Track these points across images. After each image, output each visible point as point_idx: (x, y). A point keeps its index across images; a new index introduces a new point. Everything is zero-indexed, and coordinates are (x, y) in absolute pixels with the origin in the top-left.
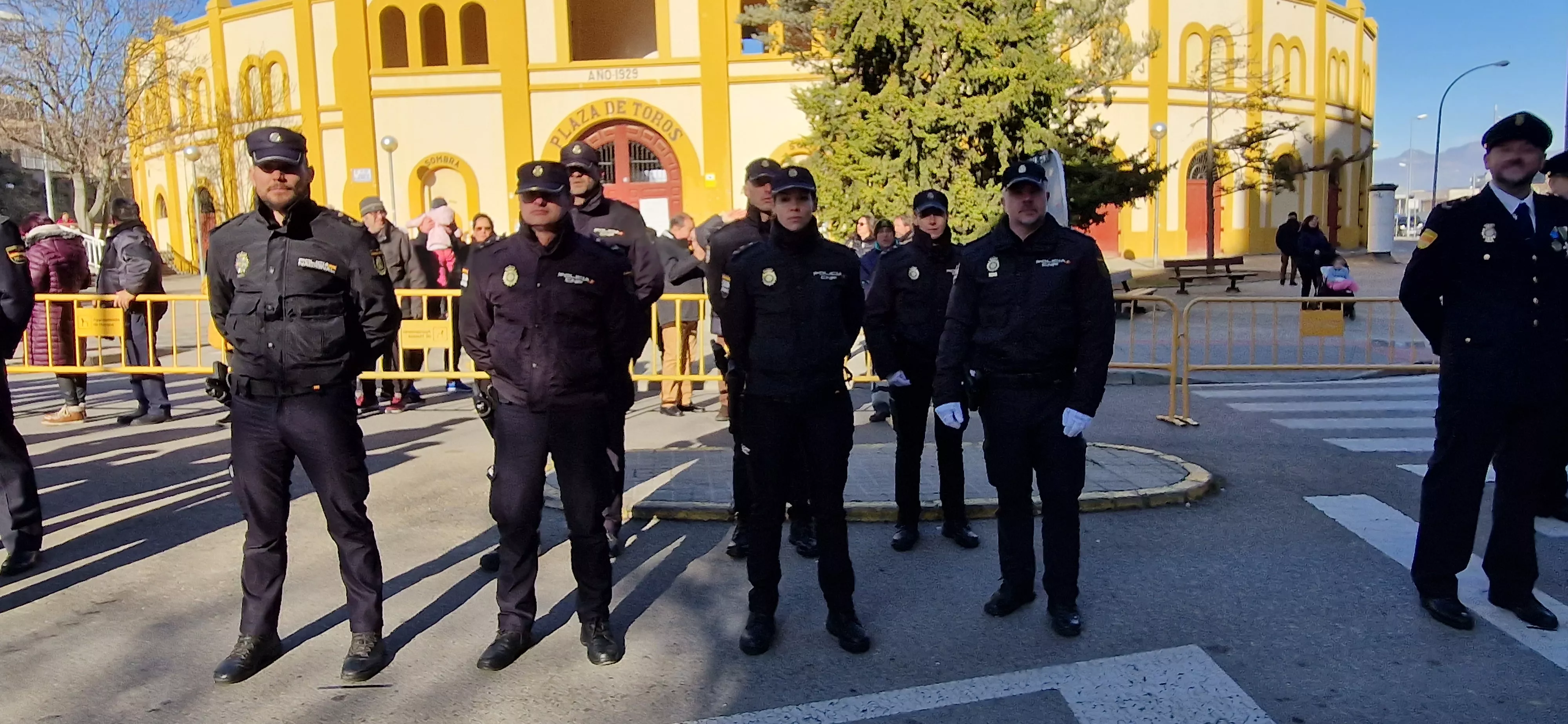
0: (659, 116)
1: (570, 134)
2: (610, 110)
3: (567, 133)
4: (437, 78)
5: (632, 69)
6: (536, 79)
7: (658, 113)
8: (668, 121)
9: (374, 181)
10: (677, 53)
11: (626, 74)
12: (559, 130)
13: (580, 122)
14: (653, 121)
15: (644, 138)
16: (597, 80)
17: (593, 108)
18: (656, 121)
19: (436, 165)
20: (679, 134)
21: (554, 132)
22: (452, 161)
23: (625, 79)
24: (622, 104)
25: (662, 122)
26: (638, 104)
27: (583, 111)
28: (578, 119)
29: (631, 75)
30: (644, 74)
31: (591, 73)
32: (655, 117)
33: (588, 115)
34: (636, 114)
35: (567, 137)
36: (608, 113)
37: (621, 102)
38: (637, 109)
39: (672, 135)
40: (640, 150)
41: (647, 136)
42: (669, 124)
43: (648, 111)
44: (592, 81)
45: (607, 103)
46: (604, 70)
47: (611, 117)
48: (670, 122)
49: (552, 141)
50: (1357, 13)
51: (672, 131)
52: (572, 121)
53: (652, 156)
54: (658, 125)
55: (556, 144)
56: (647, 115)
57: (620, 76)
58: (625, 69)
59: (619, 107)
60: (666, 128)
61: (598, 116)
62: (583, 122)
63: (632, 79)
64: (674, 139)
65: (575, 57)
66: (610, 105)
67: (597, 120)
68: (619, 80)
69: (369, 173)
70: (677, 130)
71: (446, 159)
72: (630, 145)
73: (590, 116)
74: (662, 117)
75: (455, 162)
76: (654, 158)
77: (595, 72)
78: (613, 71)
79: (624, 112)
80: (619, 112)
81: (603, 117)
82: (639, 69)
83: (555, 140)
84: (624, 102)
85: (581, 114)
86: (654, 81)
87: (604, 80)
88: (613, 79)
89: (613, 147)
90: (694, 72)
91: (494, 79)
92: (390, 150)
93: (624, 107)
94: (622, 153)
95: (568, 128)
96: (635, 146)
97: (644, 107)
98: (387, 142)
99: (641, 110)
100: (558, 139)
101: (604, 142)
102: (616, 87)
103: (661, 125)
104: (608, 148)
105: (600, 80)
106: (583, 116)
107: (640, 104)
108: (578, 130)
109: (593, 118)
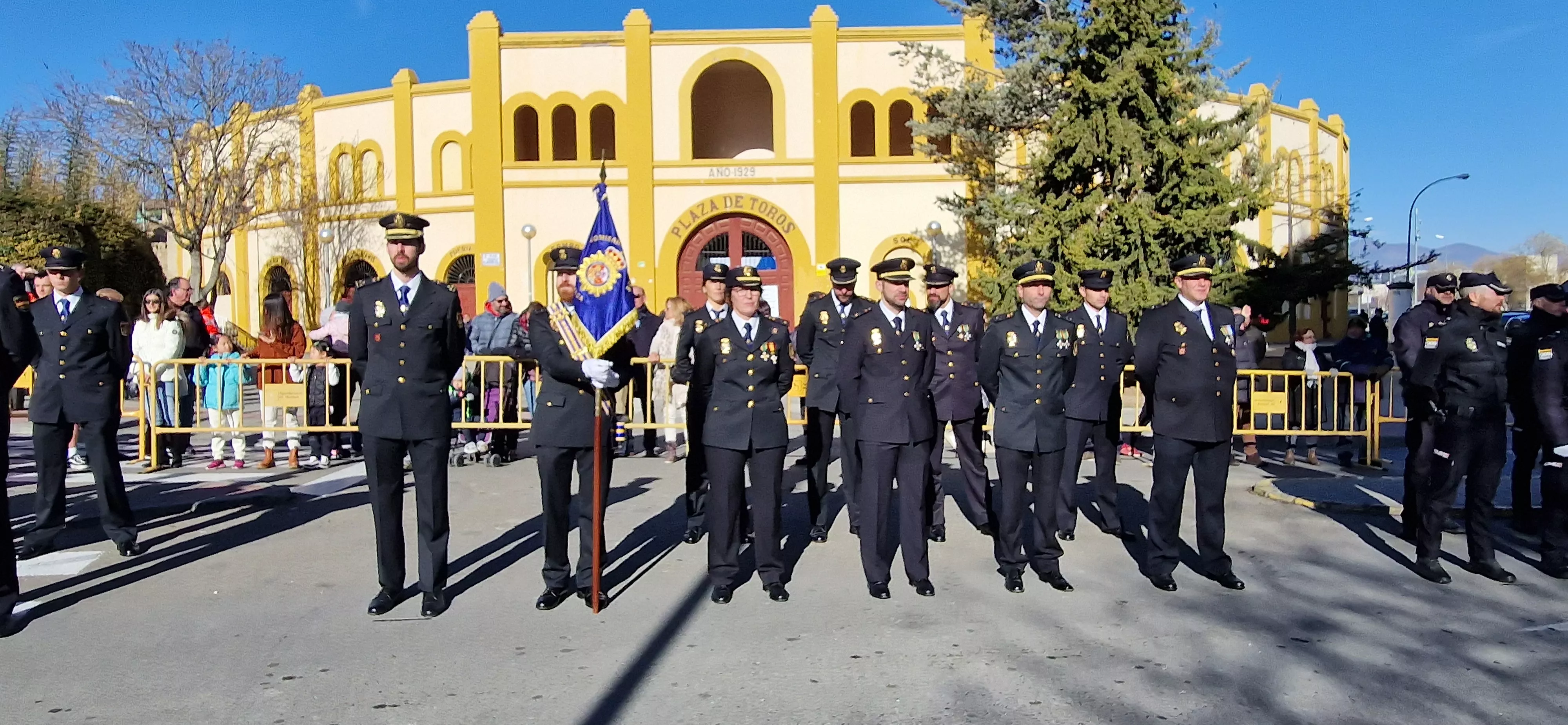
0: (774, 211)
1: (690, 225)
2: (728, 204)
3: (687, 224)
4: (566, 171)
5: (749, 168)
6: (660, 174)
7: (773, 207)
8: (782, 215)
10: (792, 153)
11: (744, 172)
12: (680, 222)
13: (699, 215)
14: (768, 215)
15: (758, 229)
16: (717, 177)
17: (712, 202)
18: (771, 215)
20: (792, 227)
21: (675, 222)
23: (743, 177)
24: (739, 199)
25: (777, 216)
26: (754, 200)
27: (703, 204)
28: (698, 212)
29: (749, 173)
30: (761, 172)
31: (711, 170)
32: (770, 211)
33: (708, 208)
34: (752, 208)
35: (687, 228)
36: (726, 207)
37: (739, 197)
38: (754, 204)
39: (786, 228)
40: (753, 241)
41: (760, 229)
42: (783, 218)
43: (764, 205)
44: (712, 177)
45: (725, 198)
46: (724, 168)
47: (728, 210)
48: (784, 216)
49: (673, 232)
51: (786, 224)
52: (692, 213)
53: (764, 246)
54: (772, 218)
55: (677, 234)
56: (762, 209)
57: (738, 173)
58: (743, 168)
59: (737, 202)
60: (780, 221)
61: (718, 209)
62: (703, 214)
63: (750, 177)
64: (787, 231)
65: (697, 155)
66: (728, 200)
67: (716, 212)
68: (737, 177)
69: (497, 258)
70: (790, 224)
72: (743, 236)
73: (709, 210)
74: (777, 211)
76: (765, 249)
77: (715, 169)
78: (732, 169)
79: (741, 207)
80: (737, 206)
81: (721, 210)
82: (757, 168)
83: (676, 231)
84: (742, 197)
85: (701, 207)
86: (771, 179)
87: (724, 177)
88: (732, 176)
89: (727, 237)
90: (808, 172)
91: (624, 174)
92: (529, 237)
93: (742, 202)
94: (735, 243)
95: (688, 220)
96: (748, 237)
97: (760, 202)
98: (528, 230)
99: (757, 205)
100: (678, 229)
101: (718, 232)
102: (735, 184)
103: (775, 218)
104: (723, 238)
105: (720, 177)
106: (703, 209)
107: (757, 200)
108: (698, 221)
109: (712, 211)
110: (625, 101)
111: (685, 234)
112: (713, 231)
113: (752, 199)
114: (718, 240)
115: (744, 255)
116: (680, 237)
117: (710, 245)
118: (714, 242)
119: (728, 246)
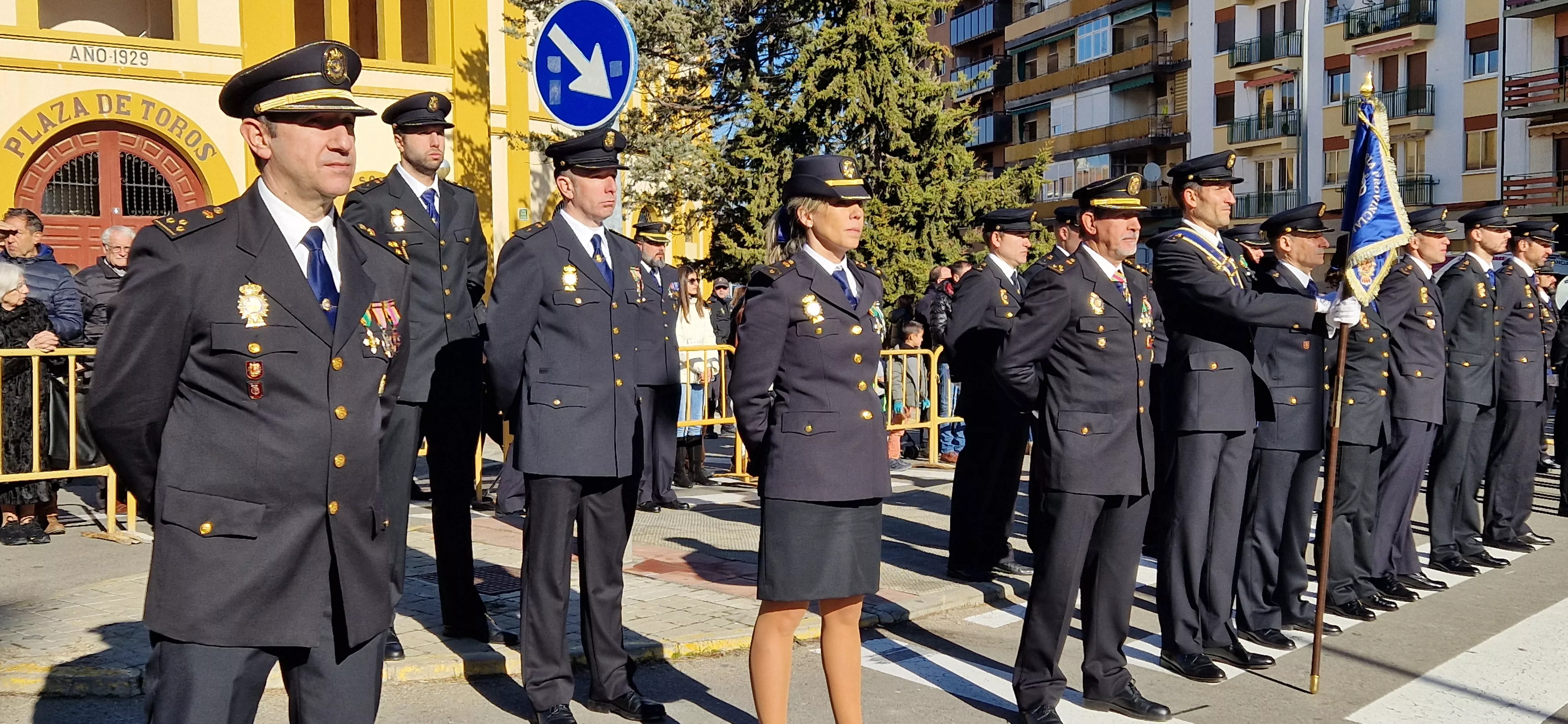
0: (181, 124)
1: (40, 135)
2: (106, 108)
3: (32, 132)
5: (139, 52)
7: (179, 118)
8: (194, 132)
10: (205, 37)
11: (130, 58)
12: (21, 130)
13: (55, 120)
14: (171, 130)
15: (149, 151)
16: (85, 61)
17: (76, 99)
18: (177, 131)
20: (210, 151)
21: (12, 130)
23: (127, 65)
24: (123, 101)
25: (186, 133)
26: (149, 104)
27: (61, 104)
28: (53, 116)
29: (138, 60)
30: (157, 62)
31: (74, 48)
32: (175, 125)
33: (69, 110)
34: (145, 118)
35: (33, 141)
36: (102, 111)
37: (123, 98)
38: (147, 111)
39: (200, 154)
40: (138, 169)
41: (153, 149)
42: (196, 136)
43: (165, 113)
44: (72, 59)
45: (100, 96)
46: (96, 48)
47: (103, 116)
49: (7, 146)
51: (200, 146)
52: (41, 116)
53: (157, 177)
54: (180, 136)
55: (15, 150)
56: (162, 121)
57: (119, 58)
58: (128, 51)
59: (120, 105)
60: (190, 142)
61: (86, 113)
62: (61, 122)
63: (137, 66)
64: (203, 158)
65: (43, 21)
66: (104, 99)
67: (83, 119)
68: (119, 64)
70: (207, 146)
72: (122, 160)
73: (73, 115)
74: (185, 126)
76: (160, 183)
77: (78, 48)
78: (110, 51)
79: (127, 113)
80: (119, 112)
81: (93, 115)
82: (151, 54)
83: (13, 145)
84: (128, 99)
87: (94, 61)
88: (110, 62)
89: (95, 160)
93: (127, 106)
94: (111, 170)
95: (34, 125)
96: (130, 162)
97: (157, 108)
99: (153, 112)
100: (15, 140)
101: (82, 151)
102: (117, 76)
103: (184, 136)
104: (87, 161)
105: (89, 61)
106: (61, 112)
107: (153, 105)
108: (53, 132)
109: (77, 116)
111: (32, 151)
112: (72, 148)
113: (144, 102)
114: (80, 164)
116: (22, 155)
117: (65, 172)
118: (72, 167)
119: (96, 175)
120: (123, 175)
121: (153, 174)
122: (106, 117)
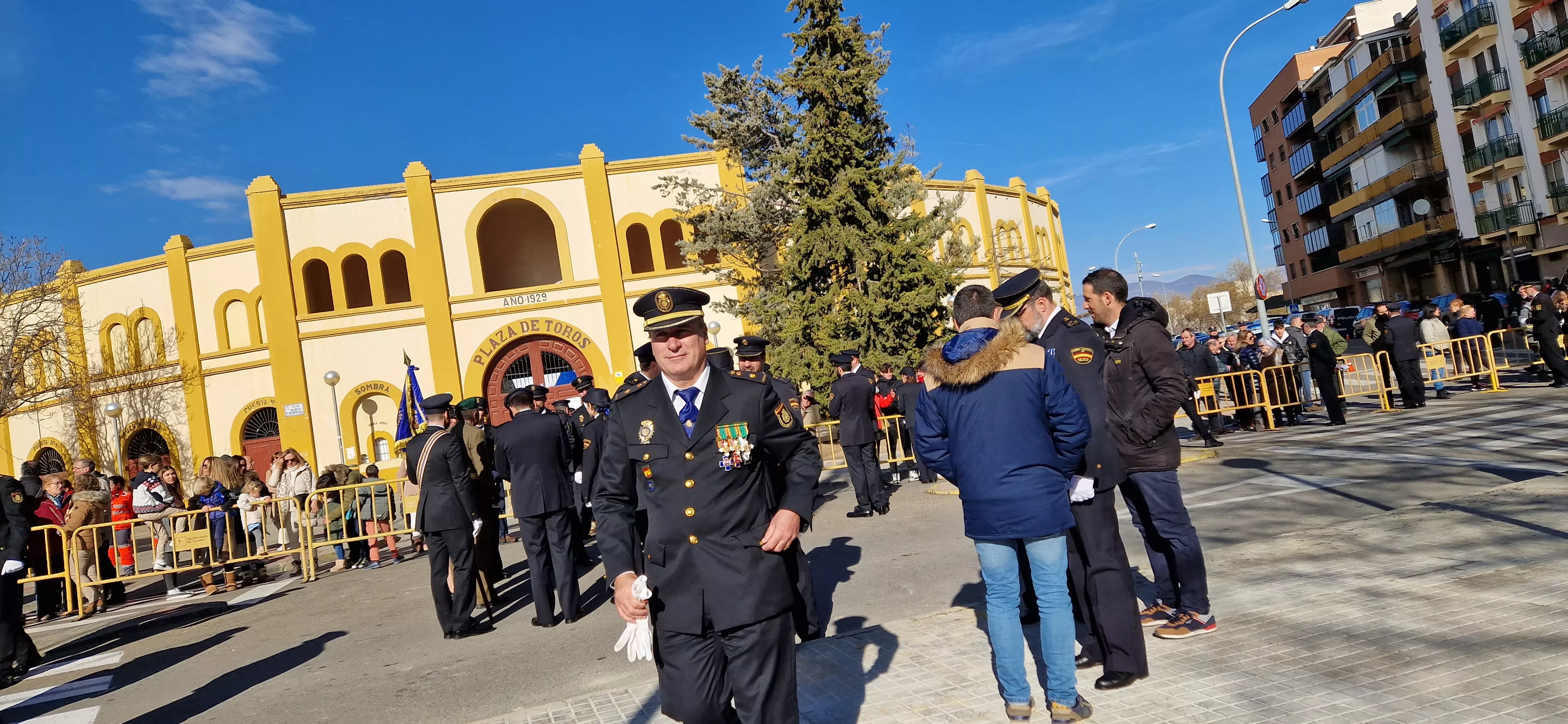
0: (569, 330)
1: (491, 352)
2: (526, 329)
3: (488, 352)
4: (362, 318)
5: (541, 293)
6: (456, 309)
7: (567, 327)
8: (577, 332)
9: (307, 414)
10: (579, 278)
11: (536, 298)
12: (481, 350)
13: (499, 341)
14: (563, 334)
15: (556, 348)
16: (512, 306)
17: (509, 328)
18: (567, 334)
19: (366, 392)
20: (587, 342)
21: (477, 352)
22: (382, 387)
23: (536, 302)
24: (535, 323)
25: (572, 334)
26: (549, 322)
27: (501, 331)
28: (497, 339)
29: (541, 299)
30: (553, 297)
31: (505, 300)
32: (566, 331)
33: (506, 334)
34: (548, 330)
35: (488, 355)
36: (523, 331)
37: (534, 321)
38: (549, 326)
39: (582, 344)
40: (552, 359)
41: (558, 347)
42: (578, 335)
43: (559, 326)
44: (507, 306)
45: (521, 323)
46: (517, 297)
48: (579, 333)
49: (475, 360)
50: (1046, 198)
51: (581, 340)
52: (491, 340)
53: (563, 362)
54: (568, 336)
55: (479, 362)
56: (558, 330)
57: (531, 300)
58: (535, 294)
59: (533, 326)
60: (575, 339)
61: (515, 334)
62: (502, 341)
63: (542, 302)
64: (584, 346)
65: (489, 288)
66: (524, 324)
67: (514, 337)
68: (531, 303)
69: (301, 407)
71: (376, 386)
72: (543, 356)
73: (508, 336)
74: (572, 330)
75: (385, 388)
76: (565, 365)
77: (508, 299)
78: (525, 297)
79: (538, 329)
80: (533, 330)
81: (520, 334)
82: (548, 293)
83: (478, 359)
84: (537, 321)
85: (499, 335)
86: (563, 301)
87: (518, 305)
88: (525, 303)
89: (528, 359)
90: (595, 291)
91: (418, 314)
92: (333, 384)
93: (538, 326)
94: (536, 363)
95: (488, 347)
96: (547, 356)
97: (554, 324)
98: (330, 376)
99: (552, 326)
100: (481, 358)
101: (519, 355)
102: (529, 310)
103: (571, 336)
104: (524, 360)
105: (514, 305)
106: (502, 336)
107: (552, 322)
108: (498, 348)
109: (510, 336)
110: (413, 245)
111: (487, 360)
112: (514, 355)
113: (547, 321)
114: (520, 362)
115: (545, 373)
116: (483, 364)
117: (512, 368)
118: (516, 365)
119: (529, 367)
120: (544, 364)
121: (561, 361)
122: (526, 334)
